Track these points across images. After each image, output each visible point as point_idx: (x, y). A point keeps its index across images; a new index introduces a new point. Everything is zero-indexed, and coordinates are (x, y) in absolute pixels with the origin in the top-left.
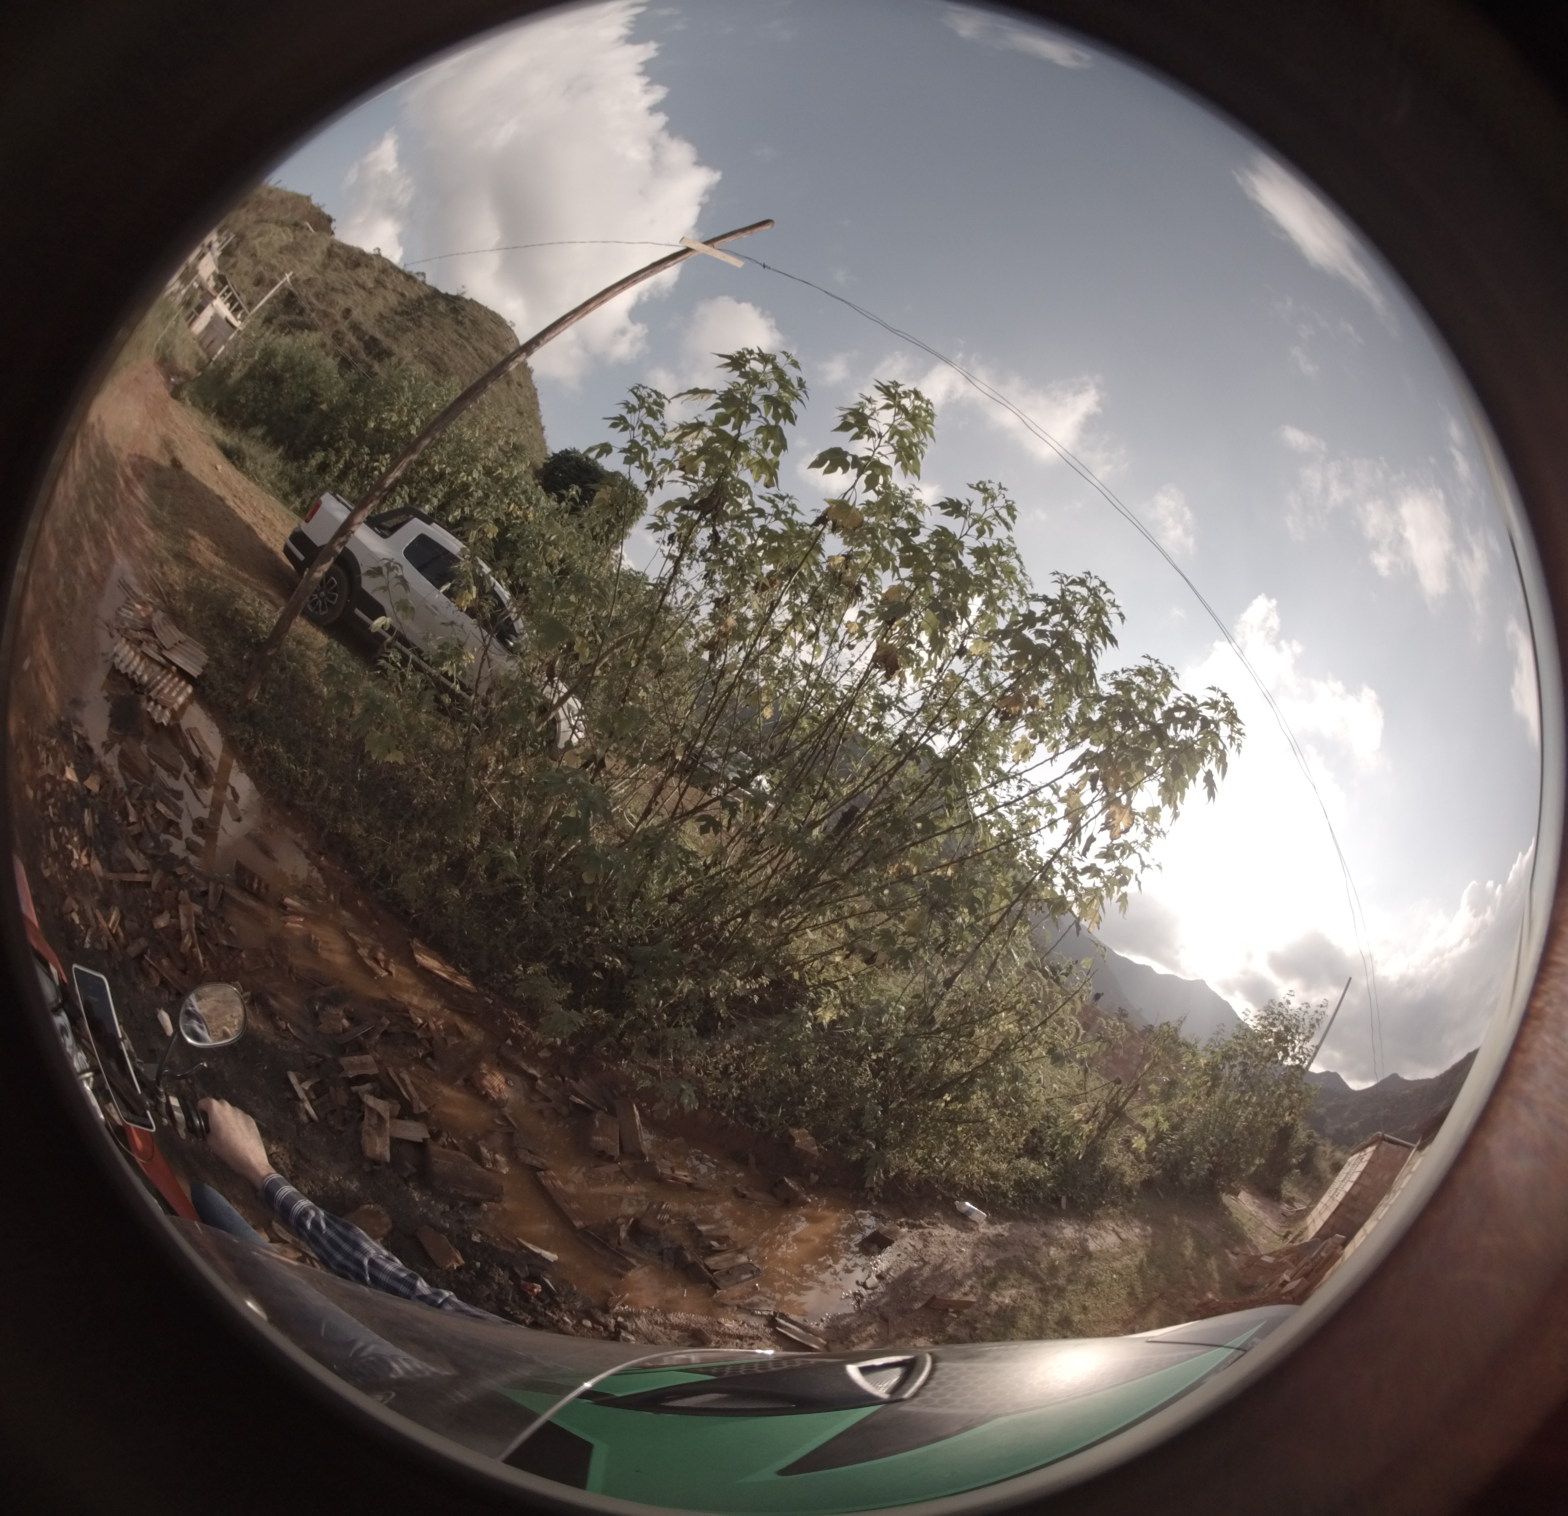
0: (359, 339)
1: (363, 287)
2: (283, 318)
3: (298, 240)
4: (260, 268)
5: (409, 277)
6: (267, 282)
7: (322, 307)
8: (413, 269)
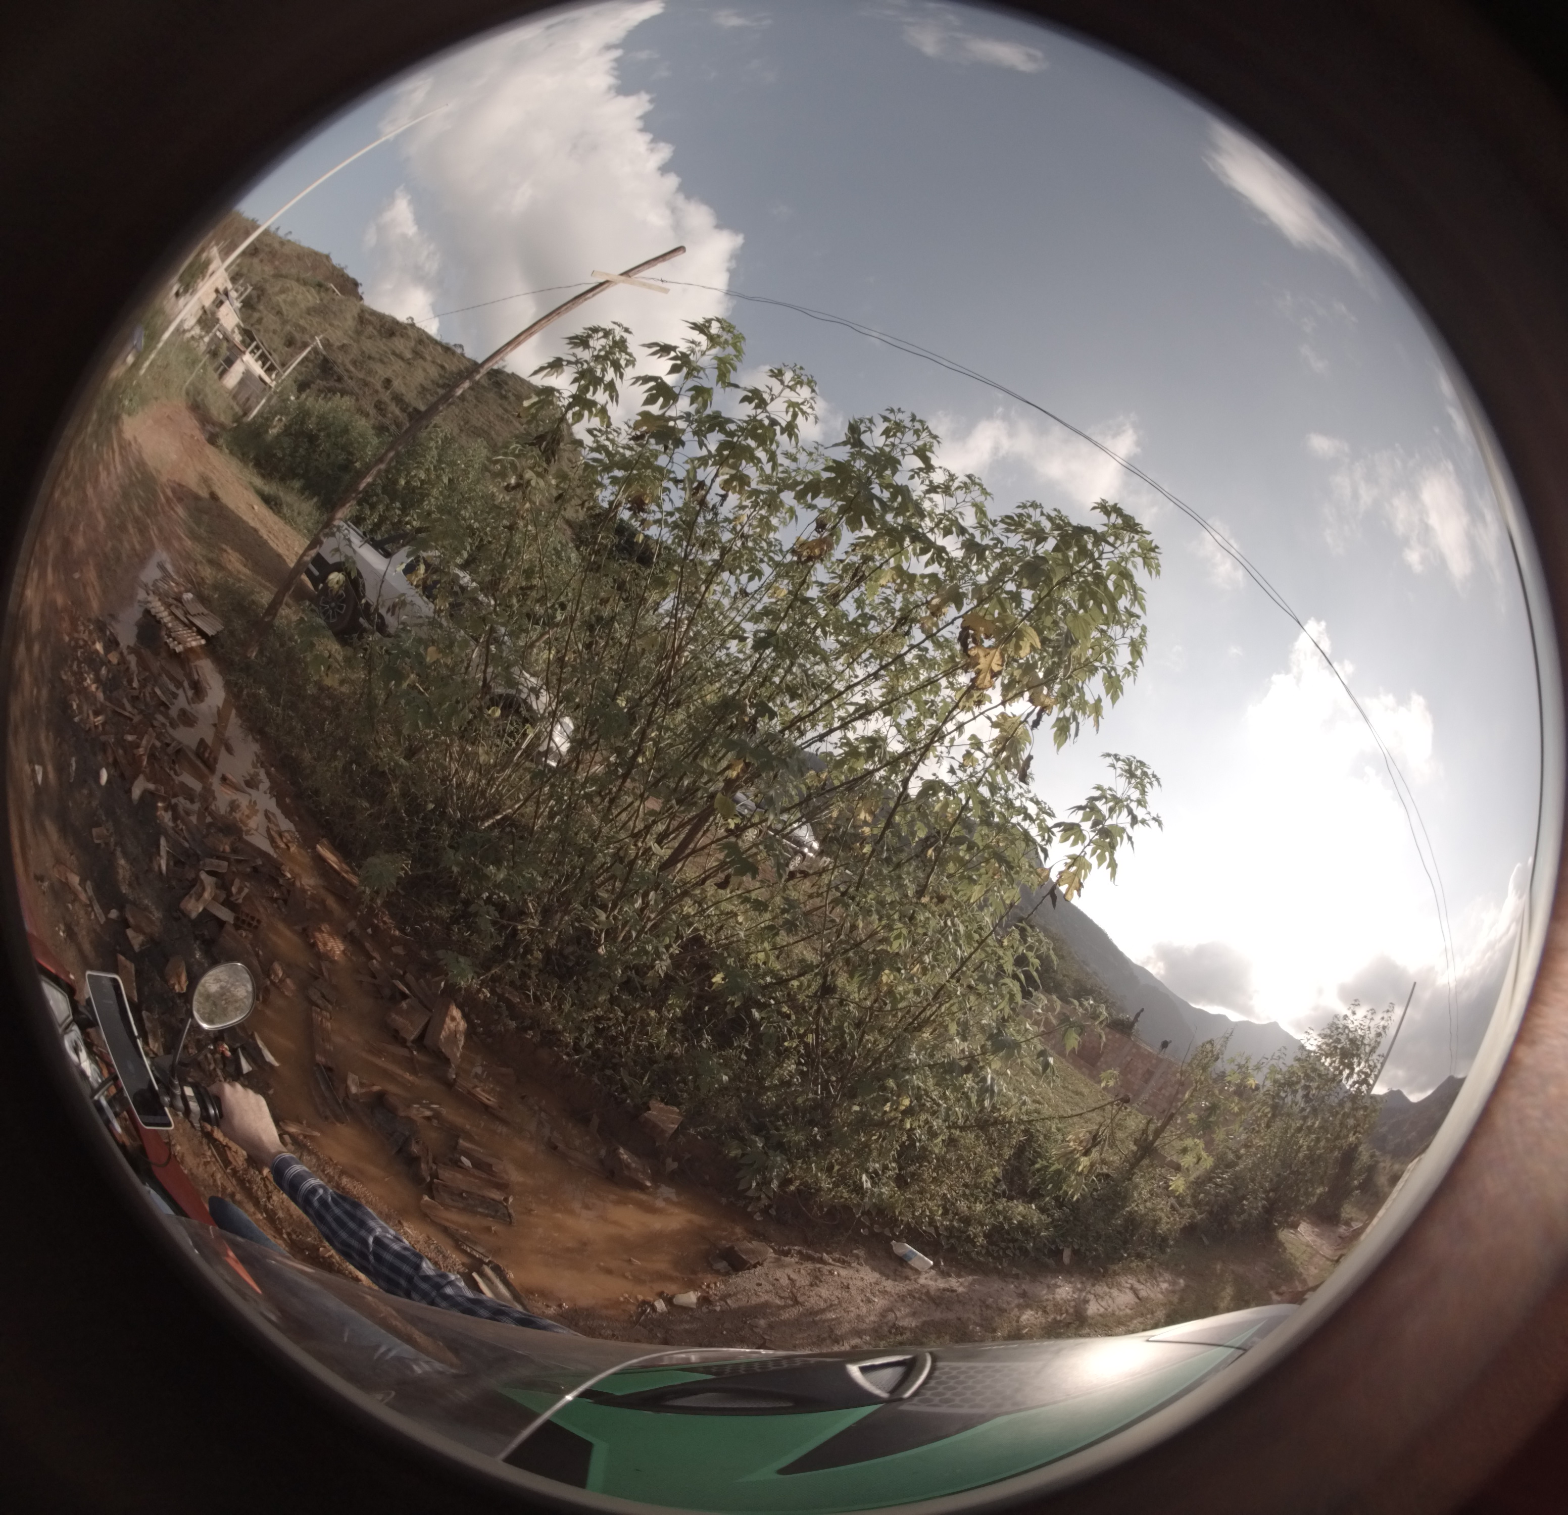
0: (403, 410)
1: (401, 357)
2: (320, 383)
3: (325, 302)
4: (288, 328)
5: (447, 349)
6: (299, 344)
7: (361, 375)
8: (450, 340)
